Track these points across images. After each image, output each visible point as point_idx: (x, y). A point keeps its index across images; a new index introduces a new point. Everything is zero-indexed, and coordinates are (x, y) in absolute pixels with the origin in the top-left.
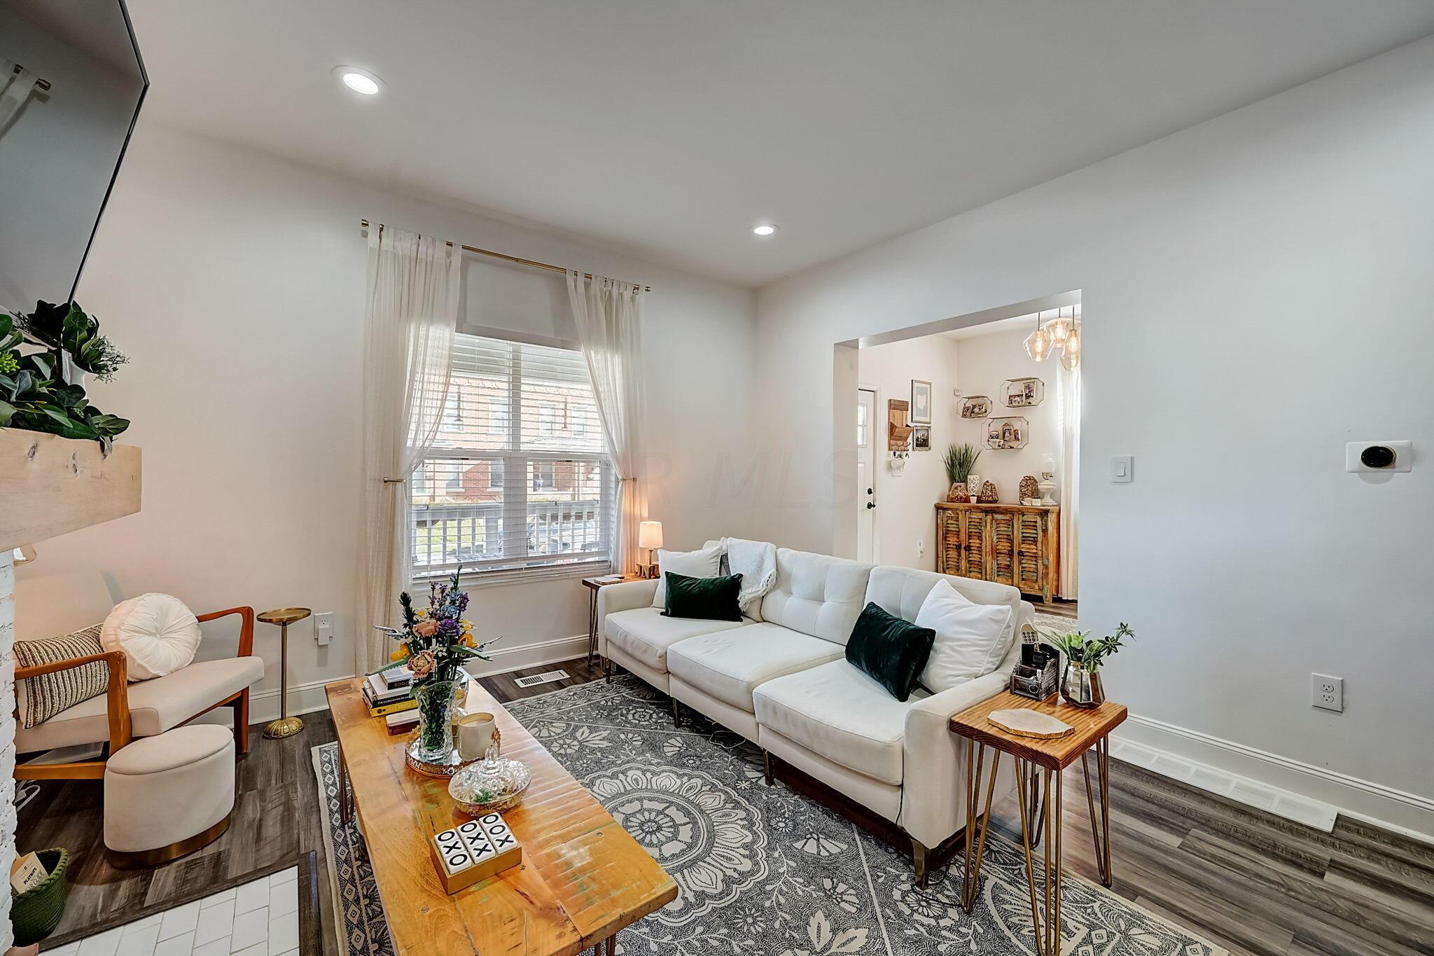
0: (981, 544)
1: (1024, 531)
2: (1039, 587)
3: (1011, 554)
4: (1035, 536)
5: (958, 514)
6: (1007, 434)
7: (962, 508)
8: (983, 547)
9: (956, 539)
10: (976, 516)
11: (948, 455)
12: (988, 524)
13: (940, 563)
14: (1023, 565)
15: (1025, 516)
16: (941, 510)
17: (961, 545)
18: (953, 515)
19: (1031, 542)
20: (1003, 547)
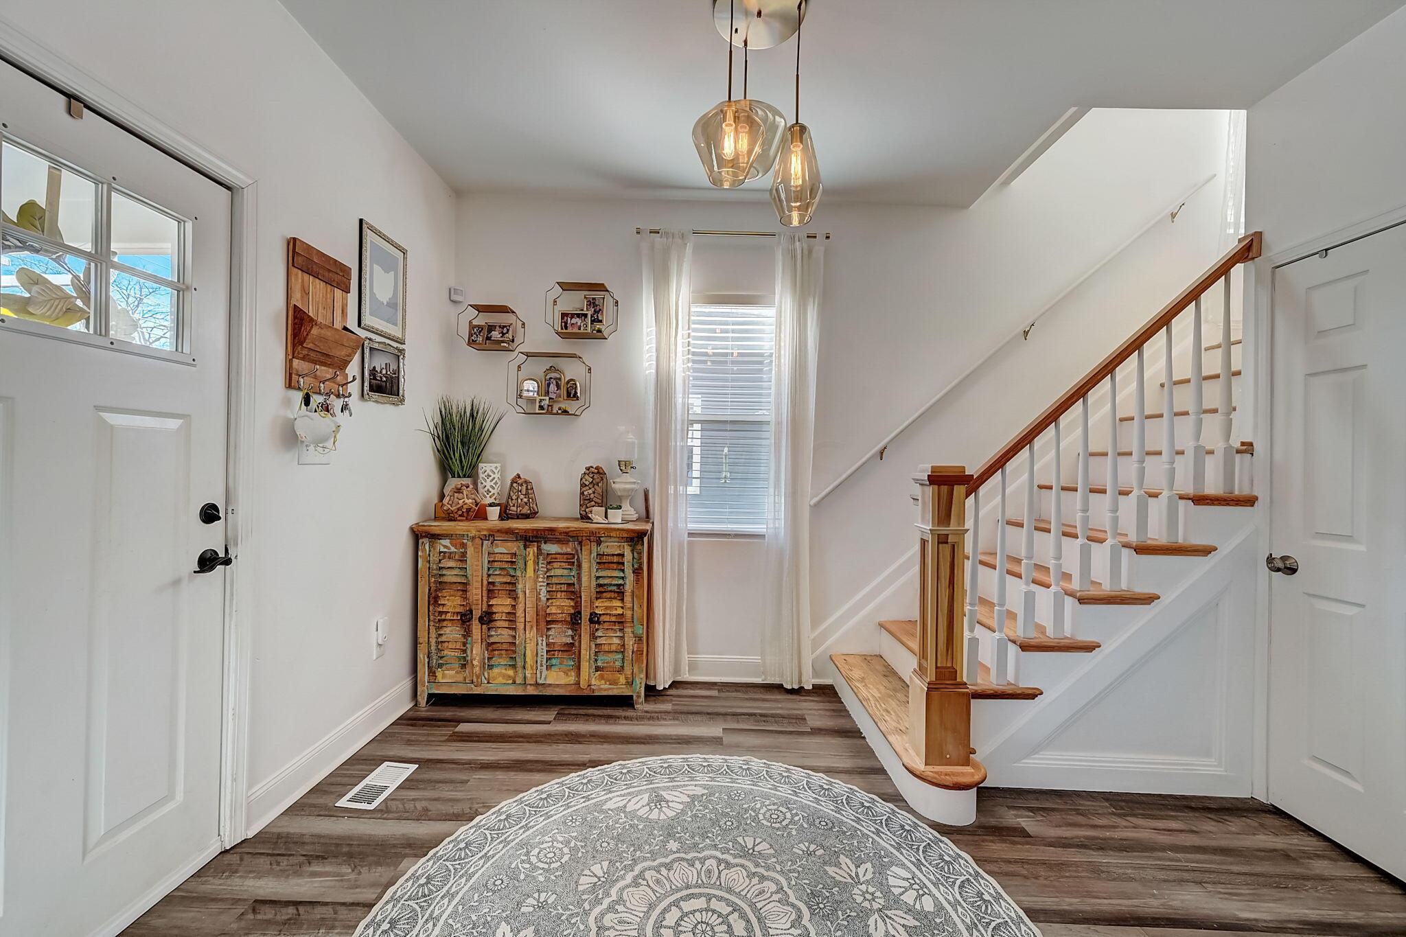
0: (514, 607)
1: (601, 574)
2: (626, 678)
3: (574, 620)
4: (621, 582)
5: (464, 546)
6: (553, 387)
7: (473, 533)
8: (520, 613)
9: (458, 601)
10: (503, 548)
11: (438, 419)
12: (530, 564)
13: (422, 656)
14: (599, 641)
15: (603, 545)
16: (426, 540)
17: (471, 611)
18: (453, 549)
19: (613, 595)
20: (561, 606)
